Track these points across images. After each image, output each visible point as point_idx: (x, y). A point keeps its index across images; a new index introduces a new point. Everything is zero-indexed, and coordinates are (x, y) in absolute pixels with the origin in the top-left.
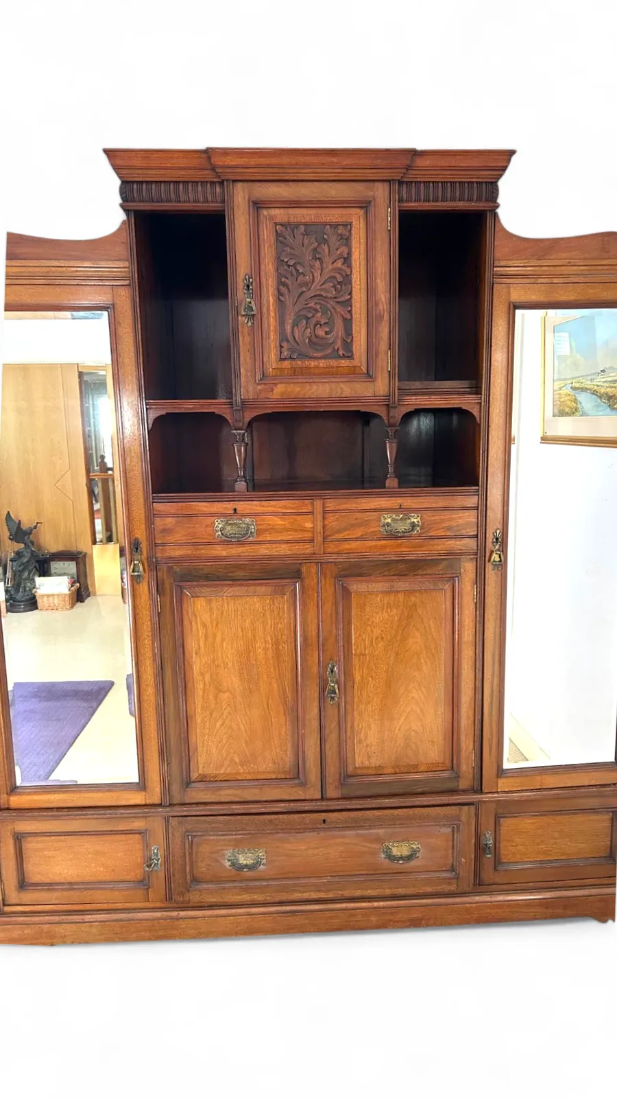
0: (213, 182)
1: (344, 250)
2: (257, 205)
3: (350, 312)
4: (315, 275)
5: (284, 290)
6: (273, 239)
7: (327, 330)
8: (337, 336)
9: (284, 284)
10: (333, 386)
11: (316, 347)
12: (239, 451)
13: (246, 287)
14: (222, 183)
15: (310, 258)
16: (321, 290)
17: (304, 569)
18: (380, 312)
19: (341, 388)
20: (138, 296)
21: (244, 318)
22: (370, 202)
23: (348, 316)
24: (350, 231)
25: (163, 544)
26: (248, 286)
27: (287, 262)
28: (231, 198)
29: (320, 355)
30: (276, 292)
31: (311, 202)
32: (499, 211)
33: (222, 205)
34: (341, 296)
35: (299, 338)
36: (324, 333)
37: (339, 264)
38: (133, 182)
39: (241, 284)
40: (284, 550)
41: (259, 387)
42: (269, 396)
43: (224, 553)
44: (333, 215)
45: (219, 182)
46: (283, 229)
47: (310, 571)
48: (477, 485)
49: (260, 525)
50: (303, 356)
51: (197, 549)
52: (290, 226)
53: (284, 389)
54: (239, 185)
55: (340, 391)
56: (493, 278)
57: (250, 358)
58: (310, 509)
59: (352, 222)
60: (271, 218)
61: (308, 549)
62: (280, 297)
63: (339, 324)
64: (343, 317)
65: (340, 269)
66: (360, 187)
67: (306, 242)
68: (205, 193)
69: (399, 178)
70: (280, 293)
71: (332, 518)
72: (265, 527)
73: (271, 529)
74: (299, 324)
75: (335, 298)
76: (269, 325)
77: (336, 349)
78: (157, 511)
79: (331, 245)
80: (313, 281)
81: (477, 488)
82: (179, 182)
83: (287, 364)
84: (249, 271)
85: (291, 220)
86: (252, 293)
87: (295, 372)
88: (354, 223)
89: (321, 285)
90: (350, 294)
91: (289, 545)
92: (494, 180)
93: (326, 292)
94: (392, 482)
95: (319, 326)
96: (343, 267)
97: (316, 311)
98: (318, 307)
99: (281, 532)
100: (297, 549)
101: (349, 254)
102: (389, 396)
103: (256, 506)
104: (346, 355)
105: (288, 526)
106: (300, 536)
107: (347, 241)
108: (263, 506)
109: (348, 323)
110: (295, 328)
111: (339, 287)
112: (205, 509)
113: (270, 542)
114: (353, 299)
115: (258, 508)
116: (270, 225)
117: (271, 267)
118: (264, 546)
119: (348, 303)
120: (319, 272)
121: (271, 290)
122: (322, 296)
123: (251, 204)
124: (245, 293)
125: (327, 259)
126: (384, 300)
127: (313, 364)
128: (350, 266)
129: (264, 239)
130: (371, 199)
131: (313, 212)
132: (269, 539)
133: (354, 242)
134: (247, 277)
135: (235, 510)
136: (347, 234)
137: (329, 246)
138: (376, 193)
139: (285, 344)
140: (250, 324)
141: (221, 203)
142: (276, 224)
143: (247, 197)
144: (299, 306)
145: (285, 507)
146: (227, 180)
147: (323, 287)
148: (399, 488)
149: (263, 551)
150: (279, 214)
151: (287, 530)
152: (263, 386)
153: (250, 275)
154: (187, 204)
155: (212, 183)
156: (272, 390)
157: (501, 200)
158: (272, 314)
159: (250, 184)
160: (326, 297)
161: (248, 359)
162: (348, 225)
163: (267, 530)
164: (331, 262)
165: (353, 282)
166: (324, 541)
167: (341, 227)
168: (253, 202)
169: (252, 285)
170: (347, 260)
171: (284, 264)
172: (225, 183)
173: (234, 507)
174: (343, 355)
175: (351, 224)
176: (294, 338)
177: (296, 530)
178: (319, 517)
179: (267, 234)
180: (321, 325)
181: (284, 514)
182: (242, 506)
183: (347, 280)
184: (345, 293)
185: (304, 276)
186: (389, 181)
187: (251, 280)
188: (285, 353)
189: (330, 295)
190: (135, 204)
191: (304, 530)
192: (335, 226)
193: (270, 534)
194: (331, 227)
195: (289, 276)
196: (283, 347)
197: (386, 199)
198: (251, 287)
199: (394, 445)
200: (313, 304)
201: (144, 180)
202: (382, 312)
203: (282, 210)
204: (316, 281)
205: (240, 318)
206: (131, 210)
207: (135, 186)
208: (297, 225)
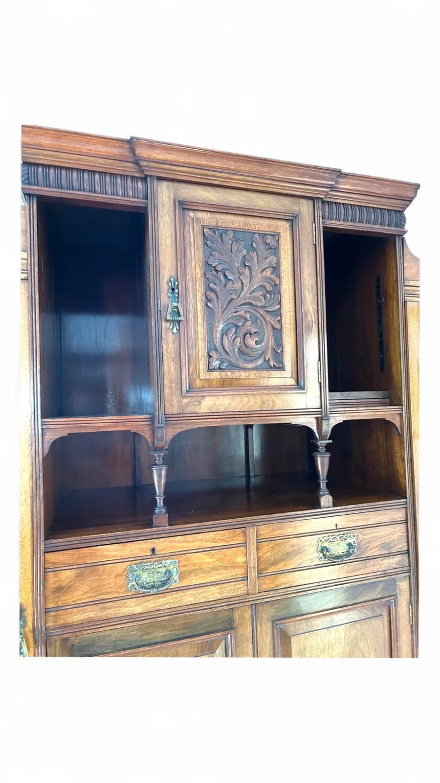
0: (135, 177)
1: (273, 259)
2: (183, 206)
3: (280, 321)
4: (245, 282)
5: (212, 295)
6: (200, 241)
7: (257, 339)
8: (267, 346)
9: (212, 290)
10: (265, 398)
11: (245, 357)
12: (160, 476)
13: (170, 291)
14: (144, 179)
15: (239, 265)
16: (250, 298)
17: (236, 615)
18: (309, 324)
19: (273, 401)
20: (37, 293)
21: (168, 324)
22: (296, 216)
23: (278, 326)
24: (278, 241)
25: (57, 609)
26: (173, 289)
27: (215, 267)
28: (154, 195)
29: (250, 366)
30: (204, 298)
31: (239, 208)
32: (406, 236)
33: (146, 201)
34: (270, 306)
35: (228, 347)
36: (254, 343)
37: (268, 273)
38: (38, 165)
39: (165, 287)
40: (213, 594)
41: (185, 401)
42: (196, 411)
43: (138, 610)
44: (262, 225)
45: (141, 178)
46: (211, 233)
47: (244, 616)
48: (405, 497)
49: (184, 566)
50: (233, 367)
51: (103, 609)
52: (219, 232)
53: (213, 403)
54: (164, 184)
55: (272, 404)
56: (405, 296)
57: (175, 369)
58: (239, 539)
59: (280, 233)
60: (198, 220)
61: (239, 589)
62: (209, 304)
63: (269, 334)
64: (273, 327)
65: (270, 279)
66: (287, 201)
67: (235, 248)
68: (125, 188)
69: (323, 197)
70: (208, 300)
71: (267, 547)
72: (191, 568)
73: (197, 570)
74: (227, 333)
75: (265, 307)
76: (196, 332)
77: (267, 359)
78: (51, 563)
79: (260, 254)
80: (242, 289)
81: (405, 500)
82: (95, 172)
83: (216, 375)
84: (174, 273)
85: (220, 224)
86: (178, 297)
87: (224, 384)
88: (281, 234)
89: (251, 293)
90: (280, 303)
91: (219, 586)
92: (401, 210)
93: (255, 300)
94: (326, 500)
95: (248, 335)
96: (272, 277)
97: (246, 320)
98: (248, 316)
99: (209, 572)
100: (228, 591)
101: (278, 263)
102: (321, 408)
103: (180, 542)
104: (277, 366)
105: (218, 563)
106: (232, 574)
107: (275, 250)
108: (188, 542)
109: (278, 333)
110: (225, 337)
111: (269, 295)
112: (115, 553)
113: (196, 587)
114: (282, 309)
115: (181, 545)
116: (197, 228)
117: (198, 270)
118: (189, 592)
119: (278, 313)
120: (249, 279)
121: (200, 296)
122: (252, 304)
123: (177, 204)
124: (169, 297)
125: (256, 268)
126: (311, 310)
127: (243, 374)
128: (279, 276)
129: (190, 242)
130: (297, 213)
131: (241, 219)
132: (194, 582)
133: (282, 253)
134: (172, 280)
135: (153, 550)
136: (276, 244)
137: (257, 254)
138: (302, 208)
139: (213, 354)
140: (175, 331)
141: (143, 199)
142: (203, 227)
143: (172, 196)
144: (229, 314)
145: (214, 540)
146: (151, 176)
147: (254, 294)
148: (334, 506)
149: (188, 598)
150: (207, 218)
151: (216, 569)
152: (189, 399)
153: (176, 279)
154: (104, 196)
155: (133, 178)
156: (200, 403)
157: (407, 227)
158: (200, 320)
159: (176, 184)
160: (256, 306)
161: (173, 371)
162: (276, 236)
163: (192, 571)
164: (260, 270)
165: (282, 291)
166: (258, 577)
167: (269, 237)
168: (179, 201)
169: (178, 289)
170: (276, 269)
171: (212, 269)
172: (149, 179)
173: (152, 546)
174: (274, 366)
175: (279, 234)
176: (224, 348)
177: (226, 568)
178: (253, 547)
179: (194, 237)
180: (250, 334)
181: (213, 549)
182: (163, 545)
183: (276, 289)
184: (274, 303)
185: (233, 282)
186: (312, 199)
187: (177, 283)
188: (216, 363)
189: (259, 304)
190: (39, 188)
191: (235, 566)
192: (263, 235)
193: (196, 575)
194: (259, 236)
195: (217, 282)
196: (211, 356)
197: (310, 215)
198: (176, 291)
199: (327, 460)
200: (243, 312)
201: (52, 164)
202: (311, 323)
203: (209, 214)
204: (245, 289)
205: (163, 323)
206: (33, 195)
207: (40, 169)
208: (226, 231)
